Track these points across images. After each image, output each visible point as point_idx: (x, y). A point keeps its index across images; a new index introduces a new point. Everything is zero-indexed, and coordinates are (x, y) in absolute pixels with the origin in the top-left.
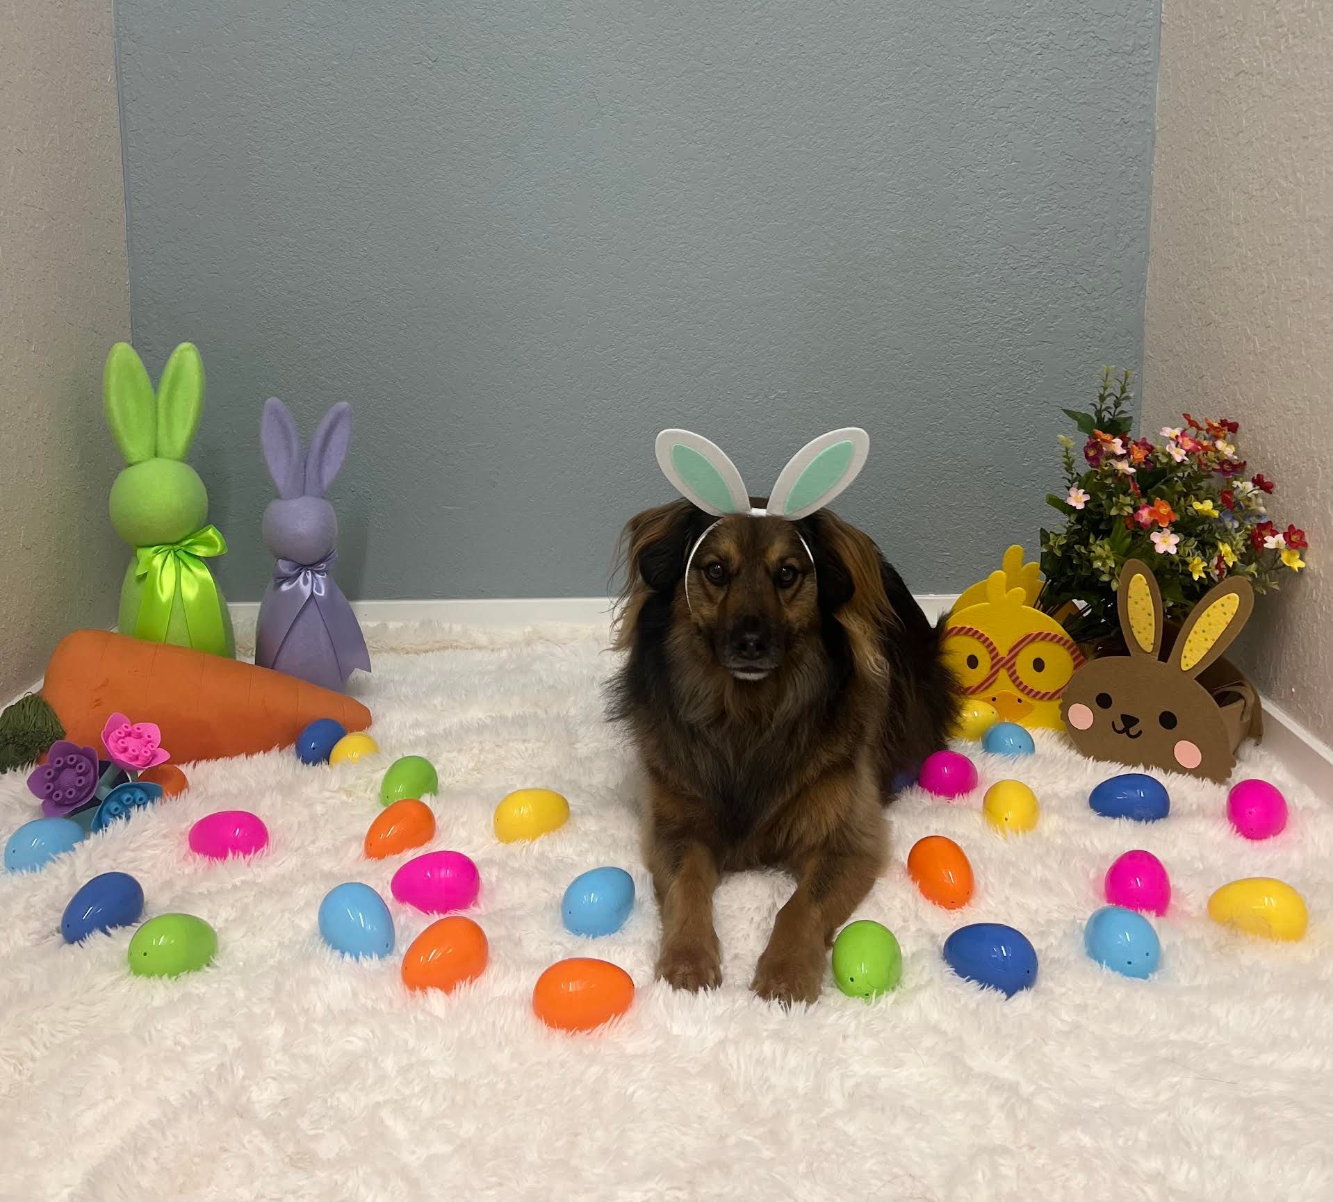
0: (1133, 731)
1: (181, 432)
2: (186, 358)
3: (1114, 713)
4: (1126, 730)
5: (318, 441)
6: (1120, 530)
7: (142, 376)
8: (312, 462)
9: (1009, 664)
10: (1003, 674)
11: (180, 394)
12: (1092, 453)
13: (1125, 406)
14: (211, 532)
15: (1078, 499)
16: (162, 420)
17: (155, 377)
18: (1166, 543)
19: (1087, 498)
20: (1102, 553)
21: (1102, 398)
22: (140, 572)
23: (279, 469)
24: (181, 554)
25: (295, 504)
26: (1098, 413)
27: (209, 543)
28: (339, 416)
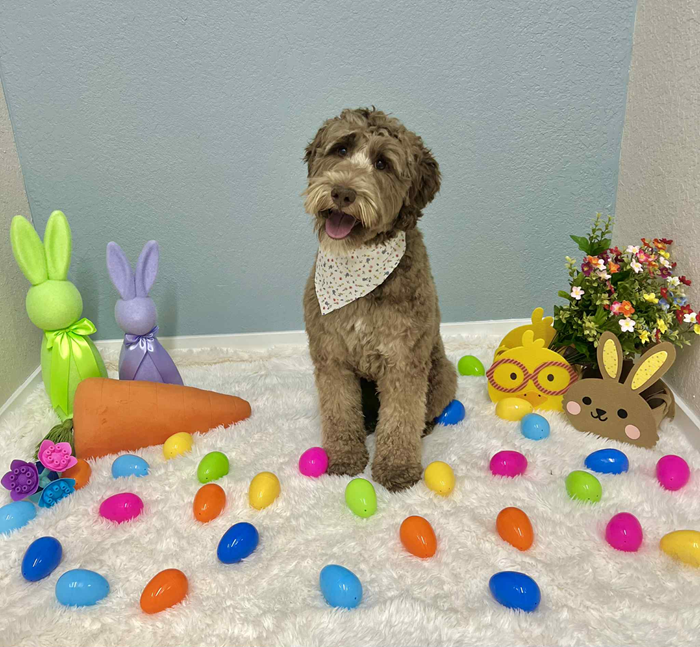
0: (602, 417)
1: (61, 263)
2: (58, 220)
3: (592, 408)
4: (598, 417)
5: (140, 266)
6: (600, 312)
7: (33, 234)
8: (138, 277)
9: (534, 377)
10: (531, 382)
11: (57, 241)
12: (586, 269)
13: (607, 236)
14: (86, 322)
15: (577, 293)
16: (49, 259)
17: (41, 234)
18: (627, 325)
19: (583, 293)
20: (590, 325)
21: (594, 231)
22: (48, 347)
23: (121, 284)
24: (70, 334)
25: (131, 303)
26: (591, 238)
27: (85, 328)
28: (151, 250)
